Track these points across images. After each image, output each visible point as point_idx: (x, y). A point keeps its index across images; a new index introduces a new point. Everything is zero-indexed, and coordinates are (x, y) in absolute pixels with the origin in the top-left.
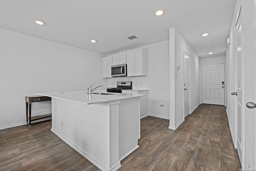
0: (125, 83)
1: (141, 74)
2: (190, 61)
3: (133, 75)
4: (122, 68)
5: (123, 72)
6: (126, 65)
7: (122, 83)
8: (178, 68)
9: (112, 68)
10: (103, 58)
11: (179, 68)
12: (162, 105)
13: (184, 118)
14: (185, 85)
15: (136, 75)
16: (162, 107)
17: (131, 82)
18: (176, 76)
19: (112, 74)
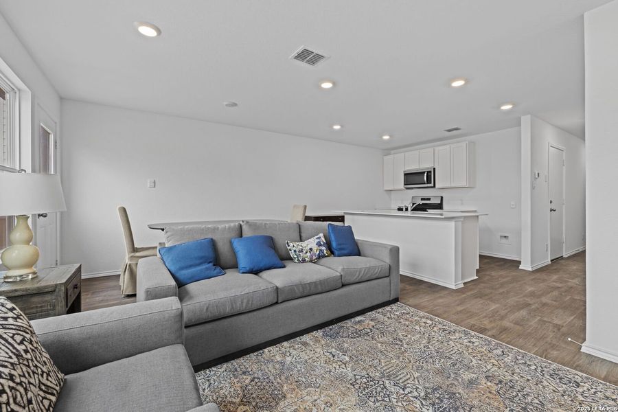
0: (429, 199)
1: (464, 184)
2: (564, 158)
3: (447, 185)
4: (426, 174)
5: (429, 181)
6: (434, 169)
7: (422, 199)
8: (536, 177)
9: (405, 174)
10: (385, 158)
11: (538, 176)
12: (505, 237)
13: (549, 260)
14: (551, 202)
15: (453, 185)
16: (504, 240)
17: (442, 198)
18: (533, 188)
19: (405, 185)
